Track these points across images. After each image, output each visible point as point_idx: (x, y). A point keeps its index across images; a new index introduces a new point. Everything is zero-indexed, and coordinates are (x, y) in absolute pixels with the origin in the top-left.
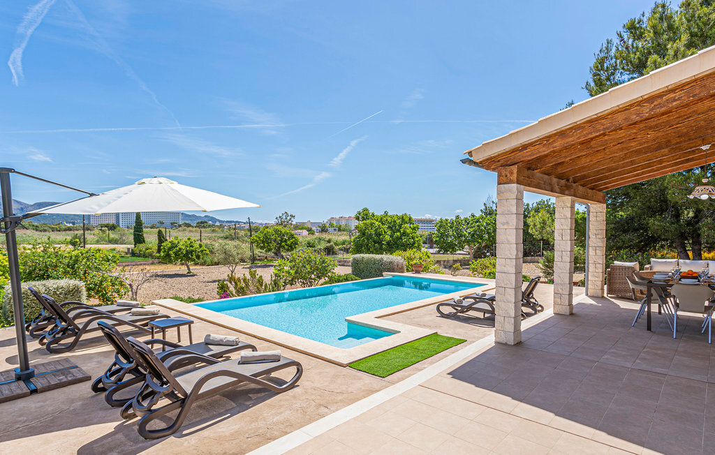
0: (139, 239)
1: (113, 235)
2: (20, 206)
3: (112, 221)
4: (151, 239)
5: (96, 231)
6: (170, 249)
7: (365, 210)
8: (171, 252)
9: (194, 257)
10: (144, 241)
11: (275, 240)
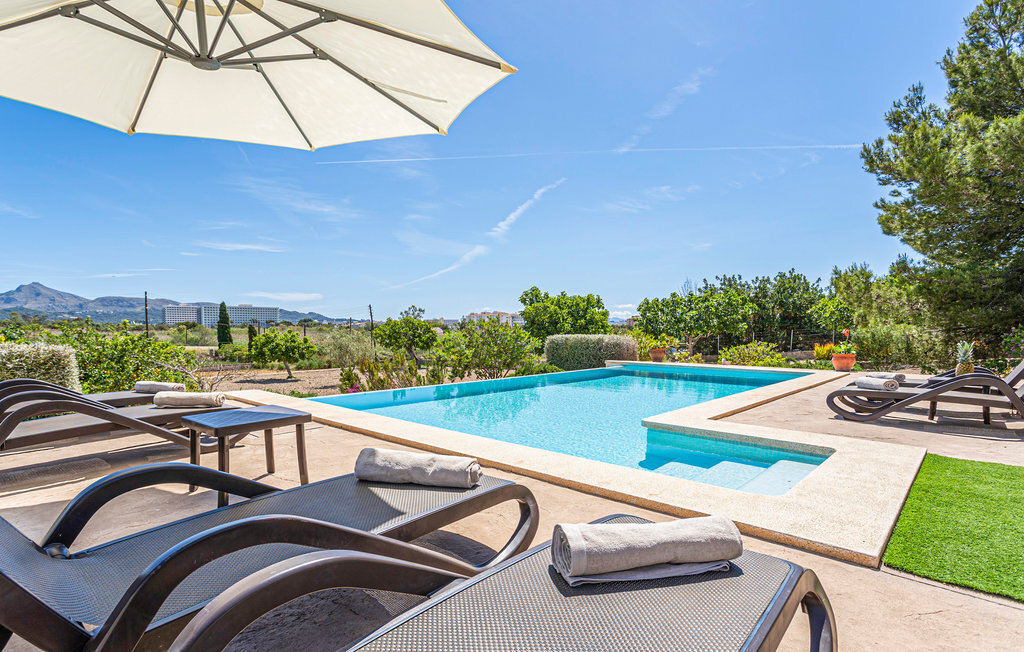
0: (224, 337)
1: (191, 335)
2: (78, 303)
3: (192, 319)
4: (240, 339)
5: (172, 330)
6: (264, 345)
7: (534, 289)
8: (266, 349)
9: (297, 355)
10: (231, 341)
11: (405, 335)
